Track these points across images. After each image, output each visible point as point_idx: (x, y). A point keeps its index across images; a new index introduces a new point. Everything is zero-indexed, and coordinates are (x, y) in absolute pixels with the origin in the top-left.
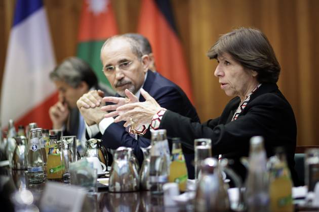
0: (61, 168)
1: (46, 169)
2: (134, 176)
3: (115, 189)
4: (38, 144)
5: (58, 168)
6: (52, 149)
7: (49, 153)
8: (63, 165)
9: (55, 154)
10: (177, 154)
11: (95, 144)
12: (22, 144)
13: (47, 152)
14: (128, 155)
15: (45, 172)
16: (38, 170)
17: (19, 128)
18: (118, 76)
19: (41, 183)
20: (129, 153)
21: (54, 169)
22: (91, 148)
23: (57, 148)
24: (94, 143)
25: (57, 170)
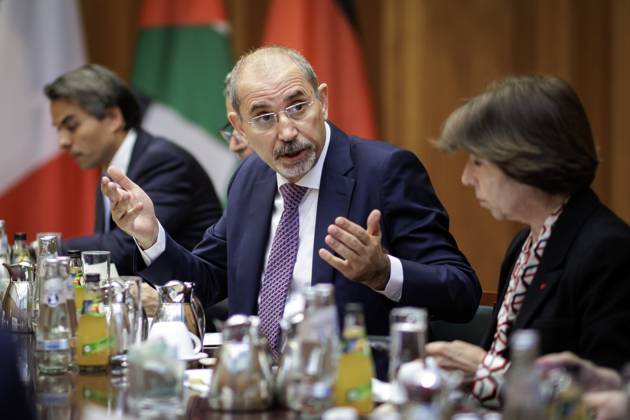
0: (108, 344)
1: (75, 343)
2: (262, 376)
3: (221, 403)
4: (61, 291)
5: (102, 343)
6: (90, 302)
7: (83, 312)
8: (111, 339)
9: (96, 314)
10: (355, 339)
11: (179, 293)
12: (23, 278)
13: (79, 309)
14: (250, 336)
15: (73, 351)
16: (58, 346)
17: (17, 237)
18: (287, 133)
19: (63, 374)
20: (253, 331)
21: (93, 346)
22: (170, 300)
23: (99, 302)
24: (177, 291)
25: (99, 349)
